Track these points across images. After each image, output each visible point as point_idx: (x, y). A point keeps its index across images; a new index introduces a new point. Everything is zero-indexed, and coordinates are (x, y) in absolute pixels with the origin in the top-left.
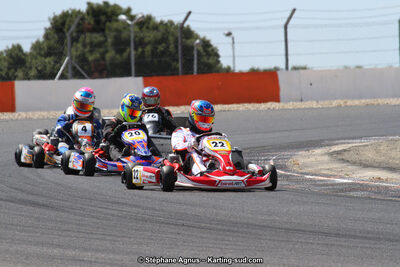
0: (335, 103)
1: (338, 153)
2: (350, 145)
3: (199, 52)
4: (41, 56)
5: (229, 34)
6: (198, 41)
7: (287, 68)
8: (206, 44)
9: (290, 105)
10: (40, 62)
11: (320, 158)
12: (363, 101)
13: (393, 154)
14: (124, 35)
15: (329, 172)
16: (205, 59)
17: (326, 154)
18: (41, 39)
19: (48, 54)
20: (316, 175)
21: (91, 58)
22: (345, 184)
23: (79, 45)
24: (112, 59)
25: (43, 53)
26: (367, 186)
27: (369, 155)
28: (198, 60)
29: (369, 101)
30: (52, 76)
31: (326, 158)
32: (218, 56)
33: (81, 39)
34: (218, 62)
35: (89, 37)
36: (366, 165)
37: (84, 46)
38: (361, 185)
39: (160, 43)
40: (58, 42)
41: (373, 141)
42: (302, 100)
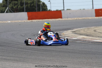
0: (75, 19)
1: (74, 31)
2: (78, 29)
12: (83, 18)
13: (88, 31)
15: (72, 36)
17: (71, 32)
20: (68, 37)
22: (75, 39)
26: (81, 40)
27: (82, 32)
31: (71, 33)
32: (47, 7)
36: (81, 34)
41: (84, 28)
42: (67, 18)
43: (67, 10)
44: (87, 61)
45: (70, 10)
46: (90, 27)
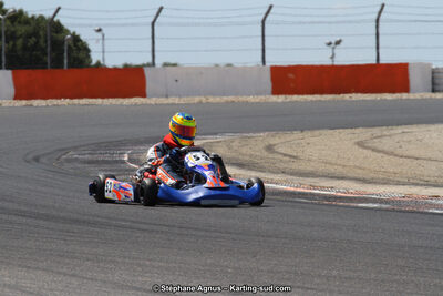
0: (197, 99)
5: (99, 30)
6: (68, 37)
7: (153, 64)
8: (76, 39)
9: (152, 101)
12: (225, 98)
13: (244, 150)
16: (75, 54)
28: (68, 54)
29: (230, 98)
32: (88, 51)
34: (89, 57)
41: (227, 138)
42: (167, 96)
43: (166, 65)
44: (237, 265)
45: (175, 65)
46: (251, 134)
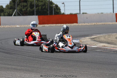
0: (93, 24)
1: (93, 38)
2: (97, 36)
3: (54, 8)
4: (9, 9)
5: (63, 3)
6: (54, 5)
7: (80, 13)
8: (57, 6)
9: (80, 24)
10: (8, 11)
11: (88, 40)
12: (102, 23)
13: (109, 39)
14: (33, 3)
15: (90, 44)
16: (56, 11)
17: (90, 39)
18: (9, 4)
19: (10, 9)
21: (23, 10)
22: (95, 47)
23: (20, 6)
24: (29, 10)
25: (9, 8)
26: (101, 48)
27: (102, 39)
28: (54, 11)
29: (103, 23)
30: (11, 15)
31: (90, 40)
32: (60, 9)
33: (20, 4)
34: (60, 11)
35: (23, 4)
36: (101, 42)
37: (21, 6)
38: (99, 48)
39: (43, 6)
40: (13, 5)
41: (104, 35)
42: (84, 23)
43: (83, 13)
44: (109, 73)
45: (86, 13)
46: (111, 34)
